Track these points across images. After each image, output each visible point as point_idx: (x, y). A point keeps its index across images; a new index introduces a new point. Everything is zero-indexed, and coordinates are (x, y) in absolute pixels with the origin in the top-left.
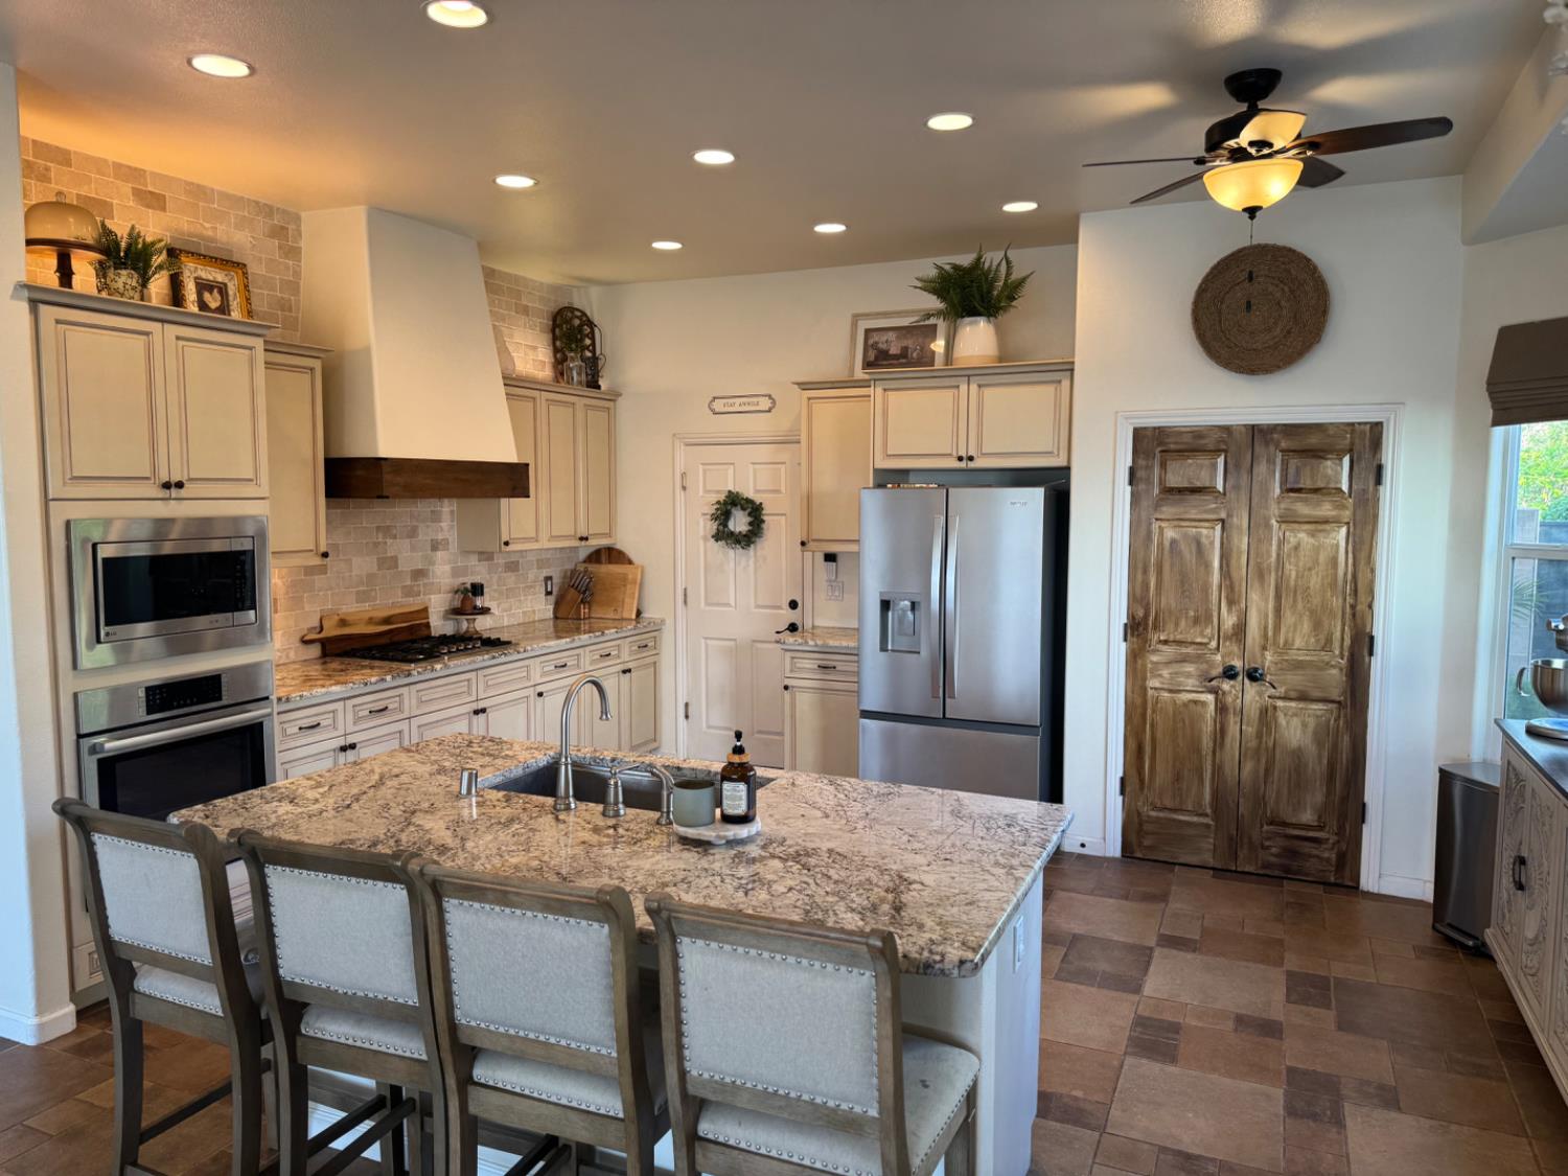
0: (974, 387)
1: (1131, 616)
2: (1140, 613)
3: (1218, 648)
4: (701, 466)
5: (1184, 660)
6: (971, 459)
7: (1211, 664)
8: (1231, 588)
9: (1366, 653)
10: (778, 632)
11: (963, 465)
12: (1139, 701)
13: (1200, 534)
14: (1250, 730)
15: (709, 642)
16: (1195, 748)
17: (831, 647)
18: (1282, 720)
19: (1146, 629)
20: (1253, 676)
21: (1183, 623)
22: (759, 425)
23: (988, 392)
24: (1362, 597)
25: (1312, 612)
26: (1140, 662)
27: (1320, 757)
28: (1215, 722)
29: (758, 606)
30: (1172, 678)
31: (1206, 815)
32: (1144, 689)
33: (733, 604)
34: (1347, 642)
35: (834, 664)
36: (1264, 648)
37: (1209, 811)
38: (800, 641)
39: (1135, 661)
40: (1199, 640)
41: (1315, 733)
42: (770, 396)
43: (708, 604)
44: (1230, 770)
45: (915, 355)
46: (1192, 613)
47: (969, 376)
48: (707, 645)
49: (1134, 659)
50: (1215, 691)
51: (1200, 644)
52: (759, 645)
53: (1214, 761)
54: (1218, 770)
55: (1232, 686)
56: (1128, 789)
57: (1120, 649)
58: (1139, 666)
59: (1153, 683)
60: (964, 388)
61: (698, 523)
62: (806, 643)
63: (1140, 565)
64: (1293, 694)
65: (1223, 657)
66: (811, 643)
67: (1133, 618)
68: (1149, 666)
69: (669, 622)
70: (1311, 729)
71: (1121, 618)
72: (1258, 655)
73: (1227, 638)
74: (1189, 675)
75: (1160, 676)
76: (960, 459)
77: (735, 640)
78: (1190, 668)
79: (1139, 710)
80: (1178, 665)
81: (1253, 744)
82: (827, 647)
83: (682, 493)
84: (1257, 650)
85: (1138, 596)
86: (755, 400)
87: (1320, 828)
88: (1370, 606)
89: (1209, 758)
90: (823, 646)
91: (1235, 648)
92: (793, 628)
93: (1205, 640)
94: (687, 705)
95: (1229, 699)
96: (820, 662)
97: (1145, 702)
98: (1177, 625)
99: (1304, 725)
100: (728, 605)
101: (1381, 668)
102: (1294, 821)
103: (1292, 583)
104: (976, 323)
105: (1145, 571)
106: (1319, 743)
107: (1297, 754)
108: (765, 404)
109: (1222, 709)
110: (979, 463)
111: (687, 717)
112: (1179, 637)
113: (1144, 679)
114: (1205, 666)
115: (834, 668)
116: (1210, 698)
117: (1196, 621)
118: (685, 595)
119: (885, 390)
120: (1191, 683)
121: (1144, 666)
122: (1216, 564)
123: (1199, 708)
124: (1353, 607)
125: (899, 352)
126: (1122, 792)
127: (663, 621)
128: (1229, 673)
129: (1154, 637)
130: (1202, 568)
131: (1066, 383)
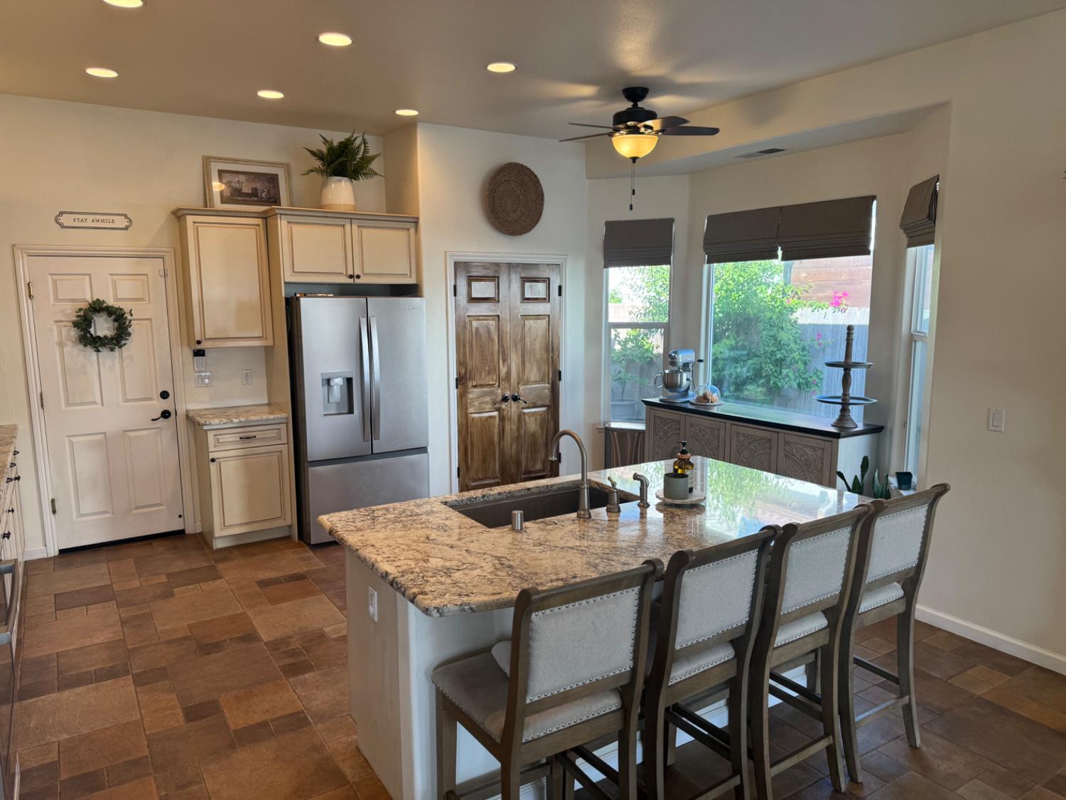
0: (355, 227)
1: (459, 373)
2: (463, 371)
3: (499, 386)
4: (50, 277)
5: (485, 394)
6: (358, 277)
7: (496, 395)
8: (504, 353)
9: (558, 379)
10: (153, 420)
11: (351, 281)
12: (464, 422)
13: (489, 324)
14: (514, 427)
15: (73, 439)
16: (491, 443)
17: (253, 421)
18: (527, 419)
19: (466, 380)
20: (515, 399)
21: (483, 374)
22: (116, 241)
23: (365, 231)
24: (555, 352)
25: (537, 362)
26: (464, 399)
27: (542, 434)
28: (499, 426)
29: (127, 400)
30: (479, 406)
31: (497, 478)
32: (466, 415)
33: (99, 401)
34: (551, 375)
35: (254, 434)
36: (519, 383)
37: (498, 475)
38: (225, 421)
39: (462, 400)
40: (491, 383)
41: (541, 422)
42: (125, 216)
43: (68, 404)
44: (507, 451)
45: (263, 195)
46: (487, 368)
47: (351, 219)
48: (71, 443)
49: (462, 397)
50: (498, 410)
51: (492, 385)
52: (131, 434)
53: (499, 448)
54: (502, 452)
55: (506, 406)
56: (461, 473)
57: (454, 392)
58: (464, 402)
59: (471, 410)
60: (348, 227)
61: (51, 330)
62: (231, 421)
63: (462, 344)
64: (531, 405)
65: (502, 390)
66: (235, 420)
67: (460, 374)
68: (469, 401)
69: (23, 428)
70: (538, 421)
71: (454, 376)
72: (516, 387)
73: (503, 380)
74: (487, 403)
75: (474, 405)
76: (351, 277)
77: (105, 433)
78: (487, 399)
79: (465, 428)
80: (481, 398)
81: (516, 435)
82: (250, 421)
83: (29, 301)
84: (516, 384)
85: (461, 363)
86: (111, 218)
87: (544, 470)
88: (559, 356)
89: (497, 446)
90: (247, 421)
91: (507, 385)
92: (166, 414)
93: (494, 383)
94: (53, 501)
95: (505, 413)
96: (240, 435)
97: (467, 423)
98: (481, 376)
99: (536, 420)
100: (94, 403)
101: (563, 386)
102: (534, 470)
103: (528, 348)
104: (340, 181)
105: (464, 347)
106: (542, 428)
107: (534, 435)
108: (122, 222)
109: (502, 419)
110: (362, 281)
111: (54, 512)
112: (482, 383)
113: (467, 409)
114: (494, 397)
115: (255, 437)
116: (496, 414)
117: (489, 372)
118: (42, 399)
119: (289, 222)
120: (488, 407)
121: (466, 402)
122: (496, 340)
123: (492, 420)
124: (552, 357)
125: (250, 192)
126: (459, 476)
127: (13, 429)
128: (505, 399)
129: (470, 384)
130: (491, 343)
131: (412, 231)
